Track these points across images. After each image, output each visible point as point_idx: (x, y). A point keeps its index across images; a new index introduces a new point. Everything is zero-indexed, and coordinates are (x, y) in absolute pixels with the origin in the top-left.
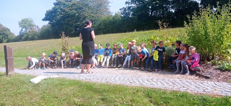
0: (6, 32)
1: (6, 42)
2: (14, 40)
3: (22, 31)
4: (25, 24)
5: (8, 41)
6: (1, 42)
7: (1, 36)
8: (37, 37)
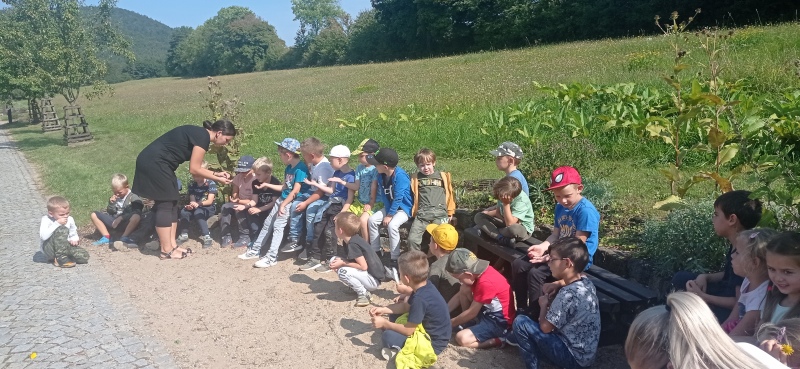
0: (263, 35)
1: (262, 70)
2: (281, 61)
3: (303, 32)
4: (313, 9)
5: (267, 67)
6: (250, 68)
7: (248, 50)
8: (341, 54)
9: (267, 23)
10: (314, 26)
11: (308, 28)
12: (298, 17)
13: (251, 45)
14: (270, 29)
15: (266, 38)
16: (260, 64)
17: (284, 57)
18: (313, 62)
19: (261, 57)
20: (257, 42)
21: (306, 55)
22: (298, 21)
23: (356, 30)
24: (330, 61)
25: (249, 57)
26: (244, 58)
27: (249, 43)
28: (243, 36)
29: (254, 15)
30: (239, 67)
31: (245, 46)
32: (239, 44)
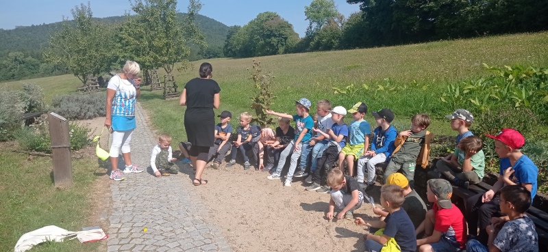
0: (285, 30)
1: (283, 54)
2: (295, 48)
3: (311, 28)
4: (318, 12)
5: (286, 52)
6: (275, 52)
7: (274, 40)
8: (336, 42)
9: (287, 22)
10: (319, 23)
11: (315, 25)
12: (308, 18)
13: (277, 37)
14: (290, 26)
15: (286, 32)
16: (281, 49)
17: (297, 45)
18: (317, 48)
19: (282, 45)
20: (280, 35)
21: (312, 43)
22: (308, 20)
23: (347, 26)
24: (328, 47)
25: (275, 44)
26: (272, 46)
27: (275, 36)
28: (272, 31)
29: (279, 17)
30: (268, 51)
31: (273, 38)
32: (269, 36)
